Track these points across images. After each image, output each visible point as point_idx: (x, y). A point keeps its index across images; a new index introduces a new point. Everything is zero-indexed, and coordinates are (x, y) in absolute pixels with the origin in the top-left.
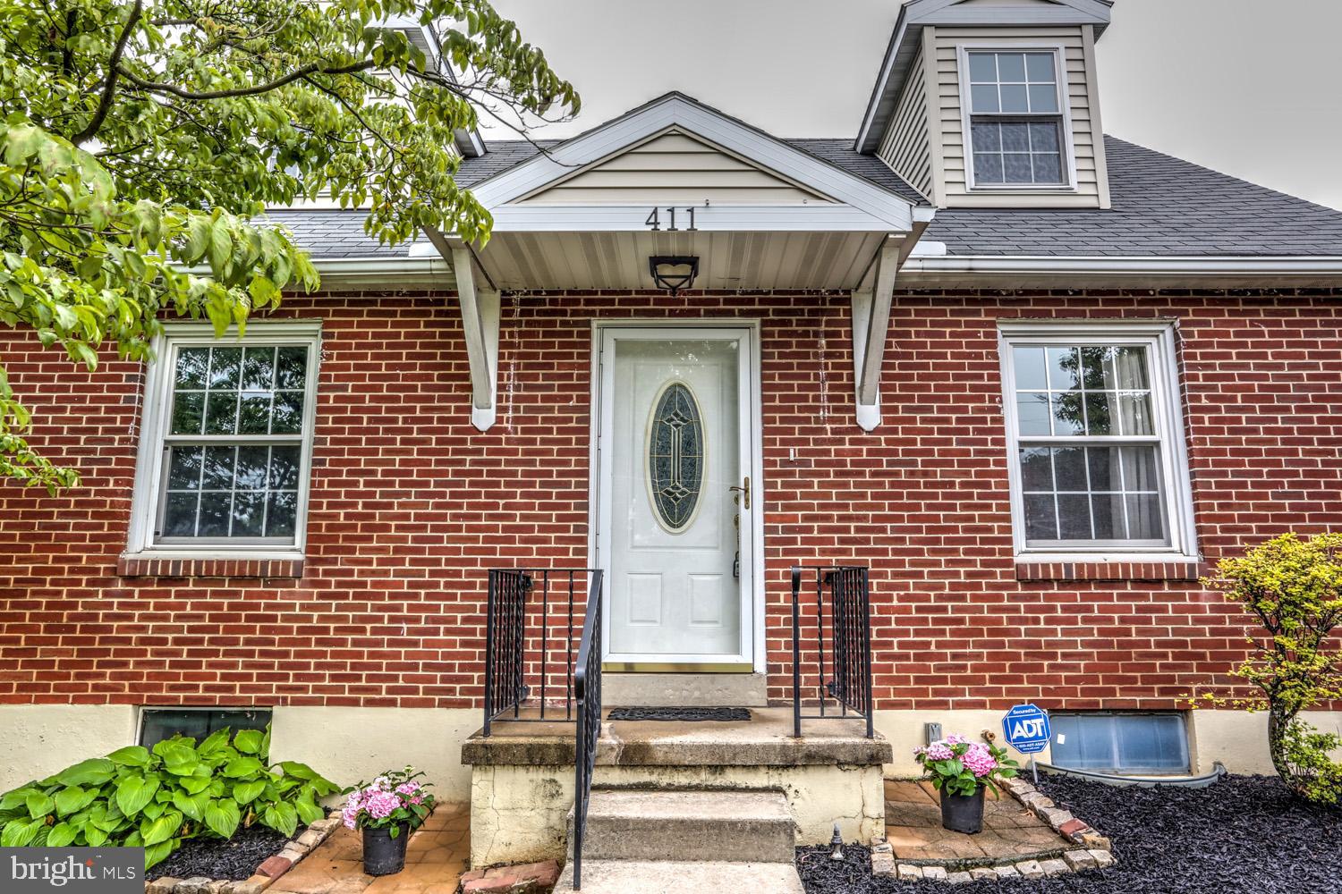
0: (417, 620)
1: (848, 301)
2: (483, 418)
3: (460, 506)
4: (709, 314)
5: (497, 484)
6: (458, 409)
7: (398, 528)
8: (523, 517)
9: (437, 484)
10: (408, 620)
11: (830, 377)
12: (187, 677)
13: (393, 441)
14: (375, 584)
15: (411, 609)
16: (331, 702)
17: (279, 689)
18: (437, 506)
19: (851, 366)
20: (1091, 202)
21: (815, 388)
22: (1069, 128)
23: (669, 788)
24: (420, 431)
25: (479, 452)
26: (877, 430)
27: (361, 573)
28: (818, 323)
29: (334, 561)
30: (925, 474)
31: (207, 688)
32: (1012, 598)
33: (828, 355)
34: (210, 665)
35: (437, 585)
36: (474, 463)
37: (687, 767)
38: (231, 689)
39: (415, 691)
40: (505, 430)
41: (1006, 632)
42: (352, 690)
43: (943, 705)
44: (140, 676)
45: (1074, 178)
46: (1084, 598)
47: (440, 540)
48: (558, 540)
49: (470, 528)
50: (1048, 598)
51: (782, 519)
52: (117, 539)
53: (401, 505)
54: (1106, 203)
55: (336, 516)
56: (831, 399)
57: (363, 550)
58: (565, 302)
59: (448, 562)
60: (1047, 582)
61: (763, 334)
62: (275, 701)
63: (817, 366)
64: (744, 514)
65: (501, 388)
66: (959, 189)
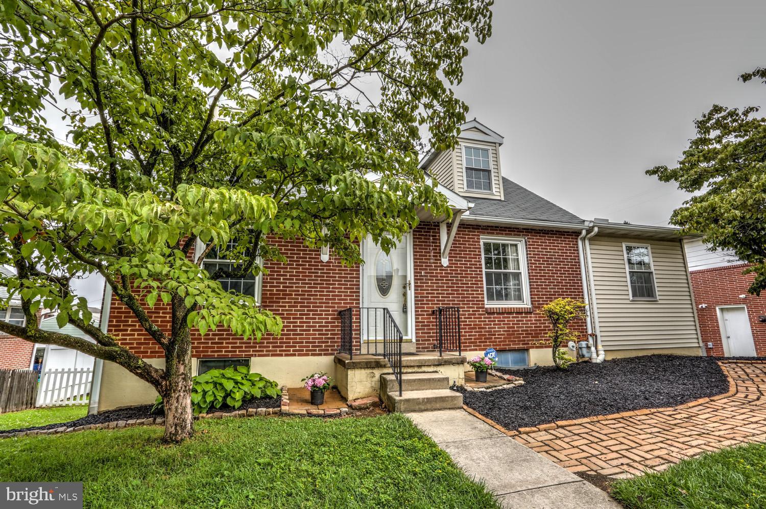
0: (303, 326)
1: (439, 226)
2: (325, 258)
3: (317, 288)
5: (330, 281)
6: (315, 255)
7: (295, 295)
8: (339, 292)
9: (309, 280)
10: (299, 326)
11: (433, 249)
12: (218, 347)
13: (293, 265)
14: (287, 314)
15: (300, 322)
16: (273, 355)
17: (253, 351)
18: (309, 287)
19: (440, 246)
20: (499, 198)
22: (493, 174)
24: (302, 261)
25: (323, 269)
26: (447, 267)
27: (282, 310)
28: (430, 232)
29: (273, 306)
30: (461, 280)
31: (226, 352)
32: (484, 318)
33: (433, 242)
34: (227, 343)
35: (309, 314)
36: (321, 273)
37: (411, 366)
38: (235, 351)
39: (303, 351)
40: (332, 262)
41: (483, 328)
42: (280, 351)
43: (466, 350)
44: (200, 347)
45: (494, 190)
46: (503, 318)
47: (310, 299)
48: (350, 299)
49: (320, 295)
50: (494, 318)
51: (420, 293)
53: (296, 287)
54: (503, 199)
55: (273, 290)
56: (434, 256)
57: (283, 302)
59: (313, 307)
60: (494, 313)
61: (414, 235)
62: (252, 355)
63: (430, 246)
64: (409, 292)
66: (462, 190)
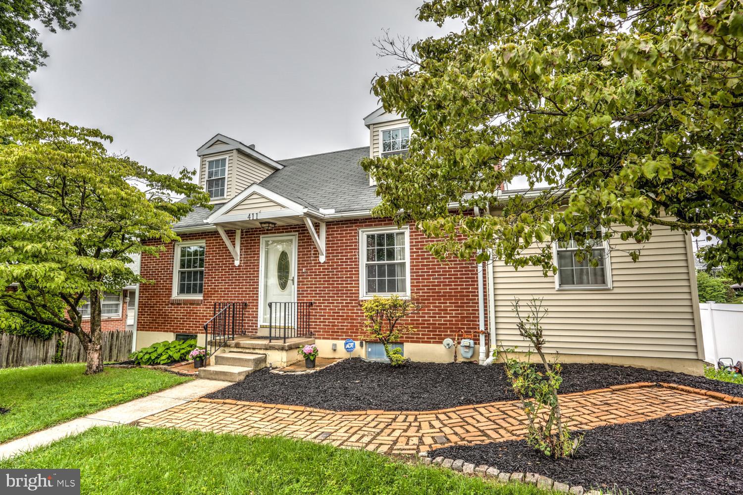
1: (319, 226)
2: (237, 263)
3: (232, 286)
4: (286, 232)
5: (240, 280)
6: (232, 261)
7: (220, 291)
8: (245, 288)
9: (228, 280)
11: (314, 248)
12: (182, 327)
17: (198, 330)
18: (228, 286)
21: (310, 251)
23: (245, 353)
25: (236, 272)
26: (325, 263)
30: (336, 275)
31: (186, 329)
32: (357, 310)
34: (186, 324)
36: (235, 274)
37: (247, 348)
38: (190, 330)
40: (241, 266)
41: (355, 319)
43: (338, 339)
44: (174, 326)
49: (234, 291)
51: (301, 288)
52: (170, 295)
53: (221, 286)
55: (209, 288)
56: (313, 254)
58: (255, 231)
61: (299, 237)
62: (198, 333)
63: (311, 245)
64: (292, 287)
65: (241, 255)
